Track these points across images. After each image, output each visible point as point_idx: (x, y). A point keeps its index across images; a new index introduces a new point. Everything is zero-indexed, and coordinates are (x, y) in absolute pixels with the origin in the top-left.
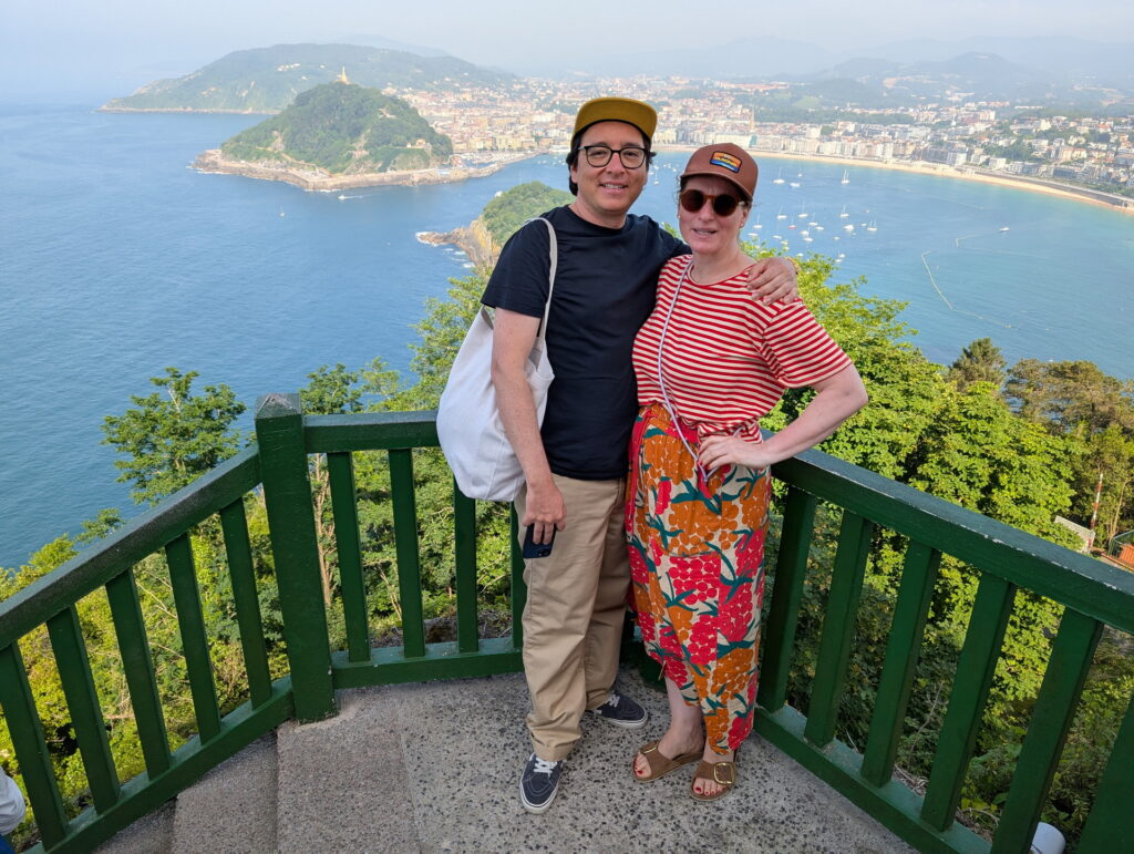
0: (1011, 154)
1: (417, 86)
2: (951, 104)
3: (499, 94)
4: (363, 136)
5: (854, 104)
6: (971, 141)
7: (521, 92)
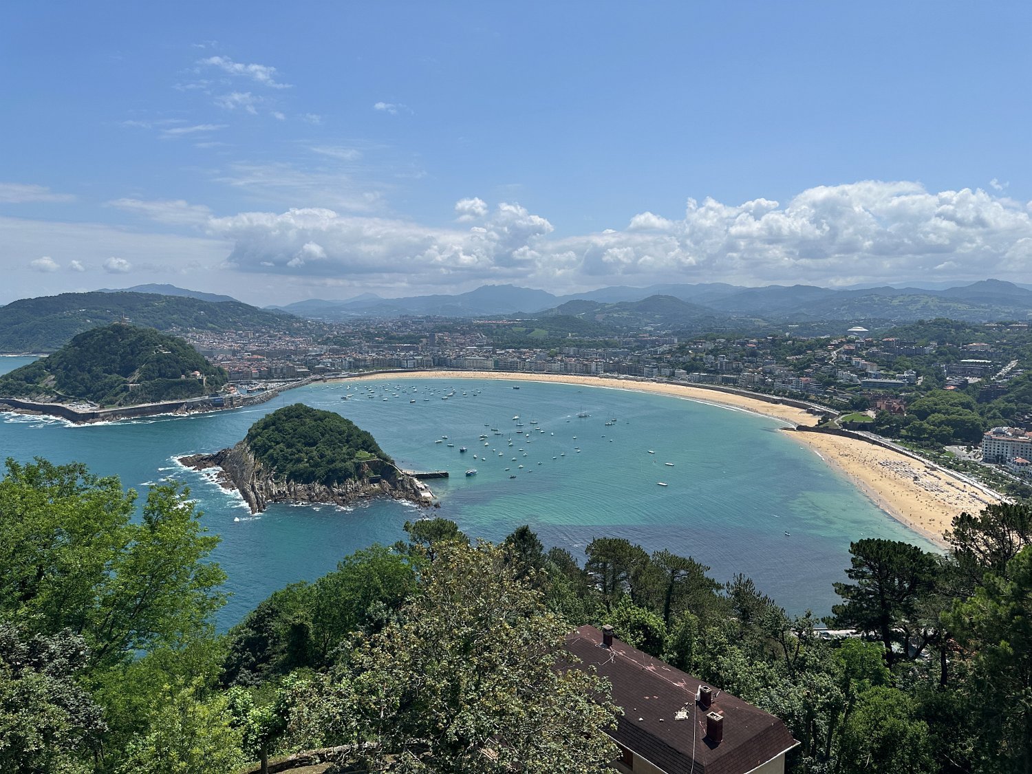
0: (690, 369)
1: (200, 325)
2: (646, 331)
3: (279, 331)
4: (138, 370)
5: (574, 334)
6: (659, 359)
7: (298, 329)
